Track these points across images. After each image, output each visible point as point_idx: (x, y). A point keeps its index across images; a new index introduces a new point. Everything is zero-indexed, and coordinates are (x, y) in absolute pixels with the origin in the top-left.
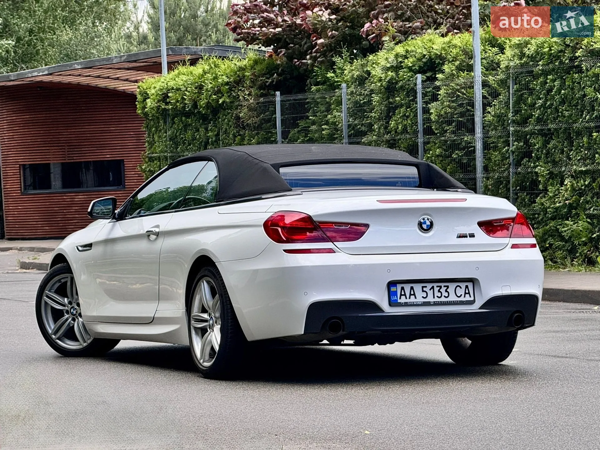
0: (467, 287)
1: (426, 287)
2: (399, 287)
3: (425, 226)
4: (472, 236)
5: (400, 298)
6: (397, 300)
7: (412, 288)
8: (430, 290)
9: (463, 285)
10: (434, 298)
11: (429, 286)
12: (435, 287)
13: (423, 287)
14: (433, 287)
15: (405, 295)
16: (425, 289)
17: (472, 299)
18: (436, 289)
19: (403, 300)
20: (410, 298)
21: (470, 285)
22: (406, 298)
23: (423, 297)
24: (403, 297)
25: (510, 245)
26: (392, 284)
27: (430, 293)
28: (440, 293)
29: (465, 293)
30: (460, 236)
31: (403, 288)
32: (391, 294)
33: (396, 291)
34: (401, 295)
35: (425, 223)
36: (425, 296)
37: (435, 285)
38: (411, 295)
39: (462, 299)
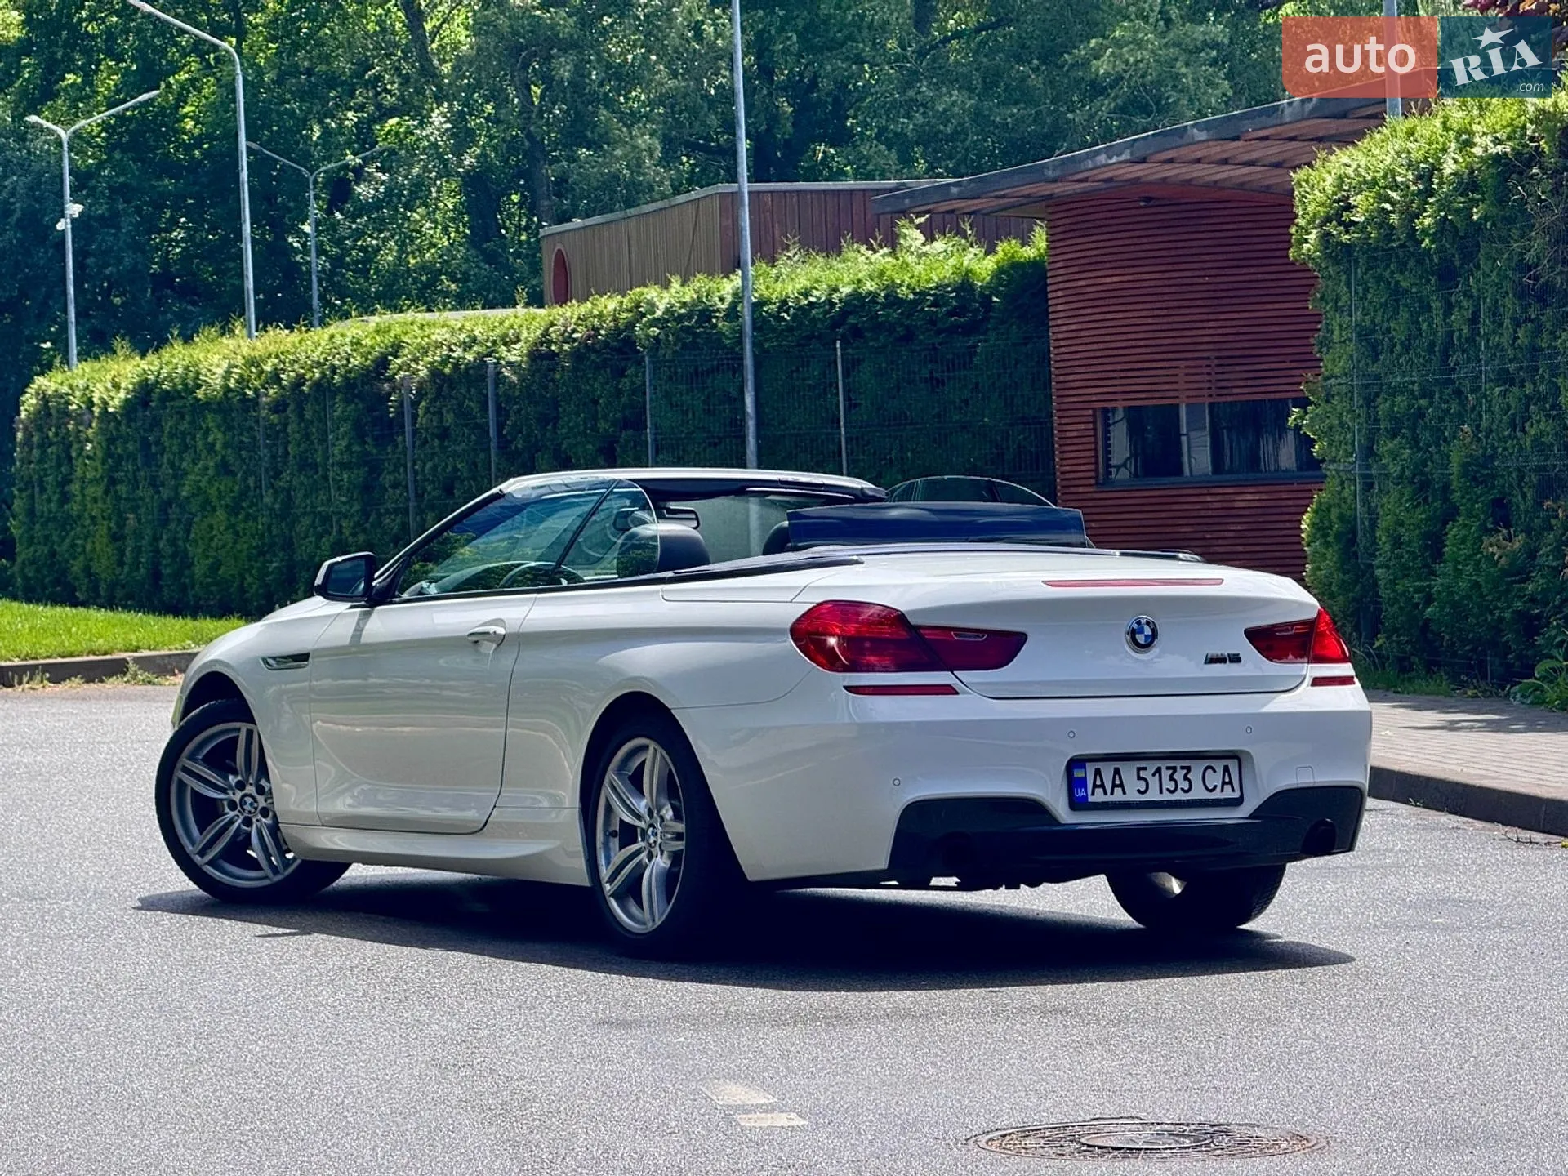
0: (1226, 769)
1: (1145, 769)
2: (1091, 769)
3: (1141, 639)
4: (1235, 659)
5: (1093, 794)
6: (1087, 797)
7: (1117, 772)
8: (1154, 775)
9: (1219, 765)
10: (1161, 792)
11: (1152, 766)
12: (1164, 771)
13: (1139, 769)
14: (1159, 770)
15: (1102, 786)
16: (1142, 774)
17: (1237, 795)
18: (1166, 774)
19: (1099, 797)
20: (1112, 793)
21: (1233, 765)
22: (1105, 793)
23: (1139, 791)
24: (1099, 791)
25: (1308, 681)
26: (1076, 763)
27: (1154, 782)
28: (1173, 783)
29: (1224, 783)
30: (1212, 660)
31: (1098, 772)
32: (1074, 784)
33: (1085, 779)
34: (1095, 786)
35: (1141, 631)
36: (1143, 789)
37: (1163, 764)
38: (1114, 786)
39: (1217, 795)
